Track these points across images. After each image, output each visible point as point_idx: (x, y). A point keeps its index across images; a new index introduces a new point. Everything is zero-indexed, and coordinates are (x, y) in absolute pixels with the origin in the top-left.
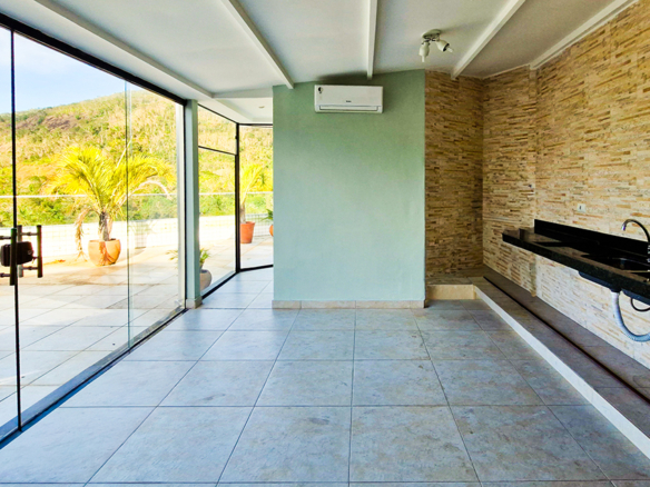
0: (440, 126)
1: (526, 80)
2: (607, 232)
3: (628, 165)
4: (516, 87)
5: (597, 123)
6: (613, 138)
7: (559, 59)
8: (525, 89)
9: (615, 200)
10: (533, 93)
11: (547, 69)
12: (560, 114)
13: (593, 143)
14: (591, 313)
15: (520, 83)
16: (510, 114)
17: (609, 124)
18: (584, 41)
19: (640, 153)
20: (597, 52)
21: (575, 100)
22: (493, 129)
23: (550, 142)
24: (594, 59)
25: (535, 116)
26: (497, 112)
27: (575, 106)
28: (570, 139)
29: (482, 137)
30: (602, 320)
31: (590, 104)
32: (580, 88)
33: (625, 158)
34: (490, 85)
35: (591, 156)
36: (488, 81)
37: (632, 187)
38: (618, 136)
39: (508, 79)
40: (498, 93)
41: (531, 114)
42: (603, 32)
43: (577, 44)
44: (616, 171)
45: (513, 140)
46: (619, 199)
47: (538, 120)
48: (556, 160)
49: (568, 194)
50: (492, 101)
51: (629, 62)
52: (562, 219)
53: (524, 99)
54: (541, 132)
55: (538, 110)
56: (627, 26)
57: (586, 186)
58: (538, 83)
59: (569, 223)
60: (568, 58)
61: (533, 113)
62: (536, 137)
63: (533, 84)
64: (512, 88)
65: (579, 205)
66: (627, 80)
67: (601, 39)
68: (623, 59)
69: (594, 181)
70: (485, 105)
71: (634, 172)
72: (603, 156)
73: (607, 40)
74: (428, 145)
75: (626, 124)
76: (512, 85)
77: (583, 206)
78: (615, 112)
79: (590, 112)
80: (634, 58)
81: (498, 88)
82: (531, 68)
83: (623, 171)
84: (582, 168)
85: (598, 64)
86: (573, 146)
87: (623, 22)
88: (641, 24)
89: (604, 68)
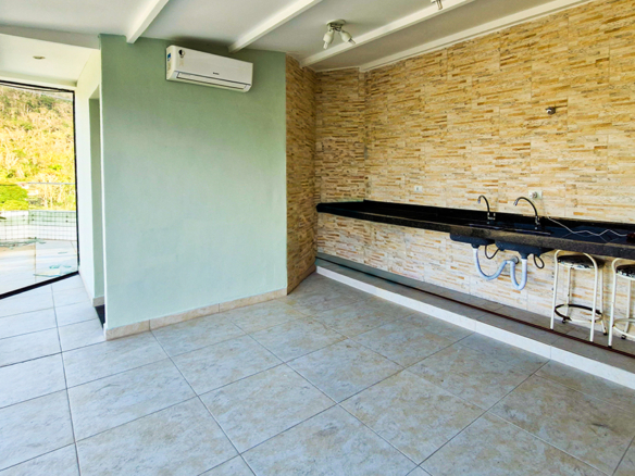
0: (294, 113)
1: (356, 80)
2: (445, 206)
3: (464, 156)
4: (347, 84)
5: (433, 123)
6: (449, 137)
7: (392, 68)
8: (356, 89)
9: (451, 181)
10: (362, 93)
11: (377, 74)
12: (394, 113)
13: (430, 139)
14: (428, 269)
15: (351, 82)
16: (342, 108)
17: (446, 125)
18: (419, 58)
19: (474, 149)
20: (435, 69)
21: (411, 104)
22: (325, 119)
23: (383, 135)
24: (430, 74)
25: (363, 112)
26: (330, 104)
27: (411, 108)
28: (404, 135)
29: (315, 126)
30: (440, 272)
31: (427, 108)
32: (417, 95)
33: (461, 152)
34: (324, 79)
35: (427, 149)
36: (321, 75)
37: (467, 173)
38: (455, 135)
39: (341, 76)
40: (331, 87)
41: (360, 110)
42: (440, 55)
43: (414, 59)
44: (453, 160)
45: (345, 131)
46: (455, 182)
47: (368, 117)
48: (389, 151)
49: (403, 178)
50: (324, 94)
51: (465, 81)
52: (395, 198)
53: (354, 97)
54: (370, 126)
55: (367, 107)
56: (464, 55)
57: (422, 172)
58: (367, 84)
59: (406, 201)
60: (403, 69)
61: (363, 109)
62: (366, 130)
63: (362, 84)
64: (343, 85)
65: (415, 187)
66: (463, 95)
67: (438, 59)
68: (459, 78)
69: (432, 167)
70: (318, 97)
71: (468, 162)
72: (440, 149)
73: (444, 62)
74: (289, 131)
75: (462, 127)
76: (343, 82)
77: (420, 187)
78: (451, 117)
79: (427, 115)
80: (469, 80)
81: (331, 83)
82: (360, 71)
83: (459, 161)
84: (419, 158)
85: (435, 78)
86: (408, 140)
87: (460, 51)
88: (476, 56)
89: (439, 82)
